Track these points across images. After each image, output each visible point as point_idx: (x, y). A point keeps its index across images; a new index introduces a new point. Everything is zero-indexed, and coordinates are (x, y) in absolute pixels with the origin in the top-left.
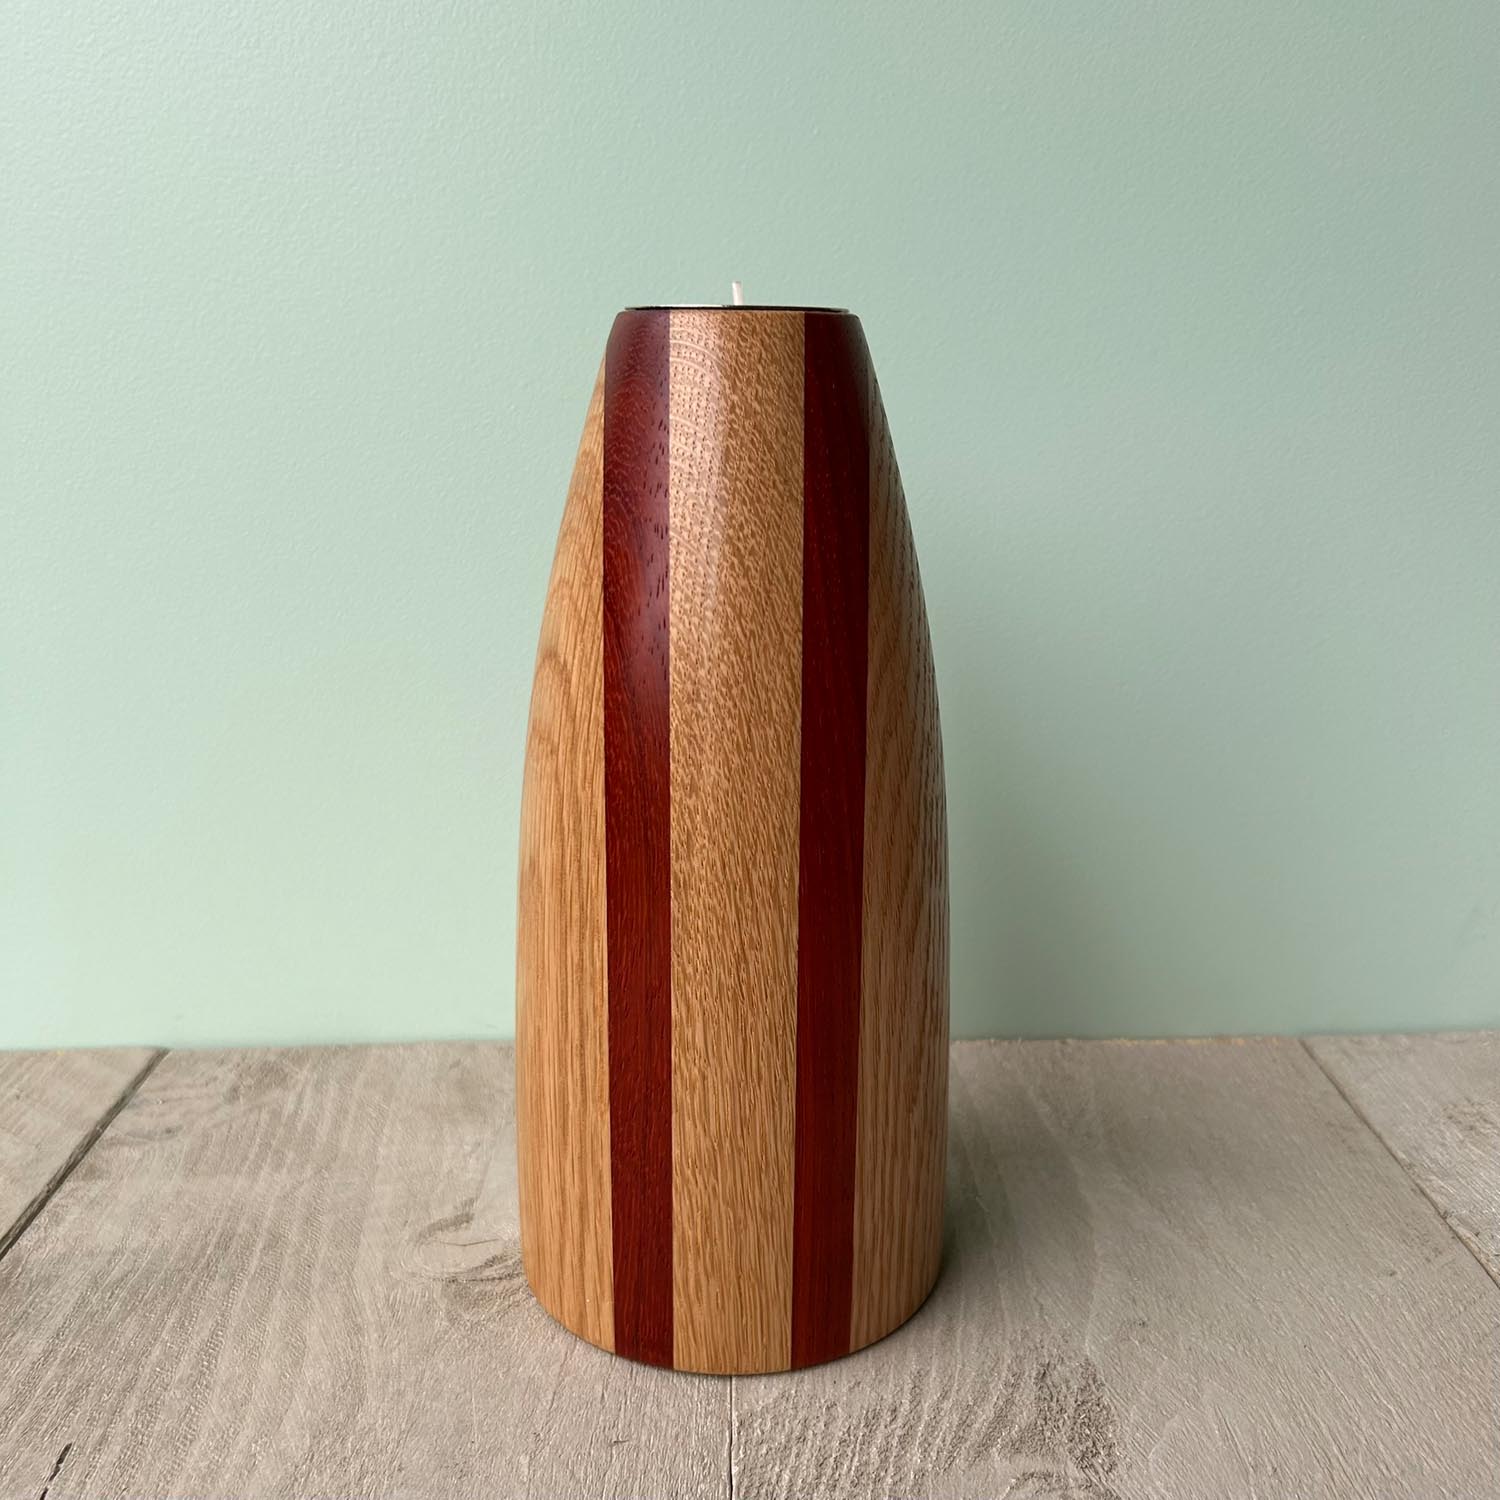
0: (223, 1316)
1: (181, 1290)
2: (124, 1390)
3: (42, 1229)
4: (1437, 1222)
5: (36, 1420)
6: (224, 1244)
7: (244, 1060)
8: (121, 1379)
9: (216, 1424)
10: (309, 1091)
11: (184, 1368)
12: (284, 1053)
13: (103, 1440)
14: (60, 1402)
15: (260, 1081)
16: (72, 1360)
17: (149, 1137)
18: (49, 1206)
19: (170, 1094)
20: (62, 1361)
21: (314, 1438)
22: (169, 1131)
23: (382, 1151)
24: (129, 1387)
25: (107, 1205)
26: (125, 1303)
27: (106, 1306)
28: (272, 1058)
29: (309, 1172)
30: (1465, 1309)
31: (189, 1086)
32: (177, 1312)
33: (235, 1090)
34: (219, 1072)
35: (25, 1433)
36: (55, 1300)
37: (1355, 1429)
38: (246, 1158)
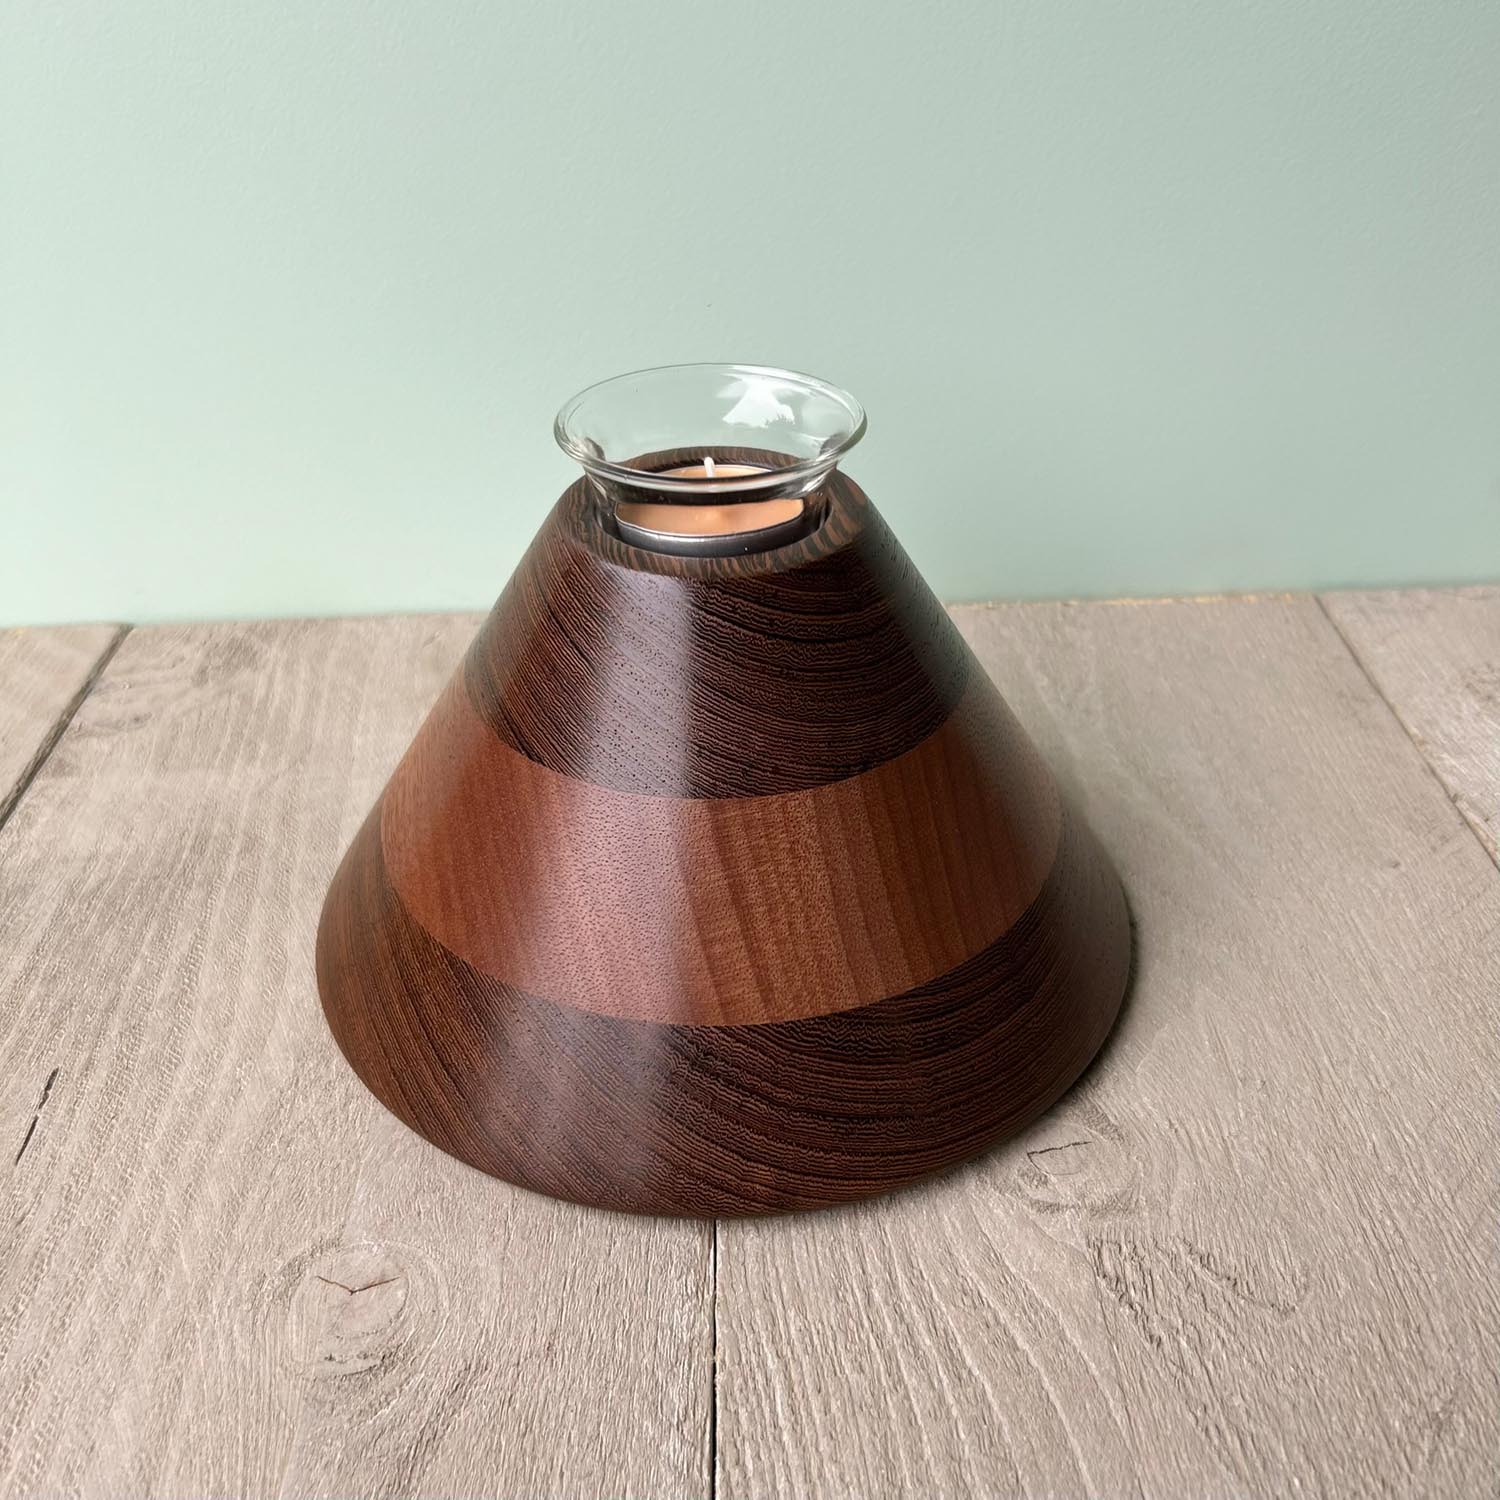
0: (202, 927)
1: (158, 900)
2: (107, 1011)
3: (15, 833)
4: (1446, 806)
5: (21, 1044)
6: (199, 847)
7: (211, 636)
8: (103, 1000)
9: (200, 1047)
10: (279, 674)
11: (164, 987)
12: (252, 628)
13: (89, 1065)
14: (44, 1022)
15: (228, 663)
16: (53, 979)
17: (117, 726)
18: (21, 806)
19: (137, 677)
20: (43, 979)
21: (298, 1061)
22: (137, 720)
23: (358, 740)
24: (112, 1007)
25: (78, 806)
26: (102, 915)
27: (83, 919)
28: (240, 635)
29: (283, 764)
30: (1468, 904)
31: (157, 668)
32: (154, 924)
33: (203, 672)
34: (186, 651)
35: (11, 1058)
36: (32, 912)
37: (1347, 1037)
38: (217, 750)
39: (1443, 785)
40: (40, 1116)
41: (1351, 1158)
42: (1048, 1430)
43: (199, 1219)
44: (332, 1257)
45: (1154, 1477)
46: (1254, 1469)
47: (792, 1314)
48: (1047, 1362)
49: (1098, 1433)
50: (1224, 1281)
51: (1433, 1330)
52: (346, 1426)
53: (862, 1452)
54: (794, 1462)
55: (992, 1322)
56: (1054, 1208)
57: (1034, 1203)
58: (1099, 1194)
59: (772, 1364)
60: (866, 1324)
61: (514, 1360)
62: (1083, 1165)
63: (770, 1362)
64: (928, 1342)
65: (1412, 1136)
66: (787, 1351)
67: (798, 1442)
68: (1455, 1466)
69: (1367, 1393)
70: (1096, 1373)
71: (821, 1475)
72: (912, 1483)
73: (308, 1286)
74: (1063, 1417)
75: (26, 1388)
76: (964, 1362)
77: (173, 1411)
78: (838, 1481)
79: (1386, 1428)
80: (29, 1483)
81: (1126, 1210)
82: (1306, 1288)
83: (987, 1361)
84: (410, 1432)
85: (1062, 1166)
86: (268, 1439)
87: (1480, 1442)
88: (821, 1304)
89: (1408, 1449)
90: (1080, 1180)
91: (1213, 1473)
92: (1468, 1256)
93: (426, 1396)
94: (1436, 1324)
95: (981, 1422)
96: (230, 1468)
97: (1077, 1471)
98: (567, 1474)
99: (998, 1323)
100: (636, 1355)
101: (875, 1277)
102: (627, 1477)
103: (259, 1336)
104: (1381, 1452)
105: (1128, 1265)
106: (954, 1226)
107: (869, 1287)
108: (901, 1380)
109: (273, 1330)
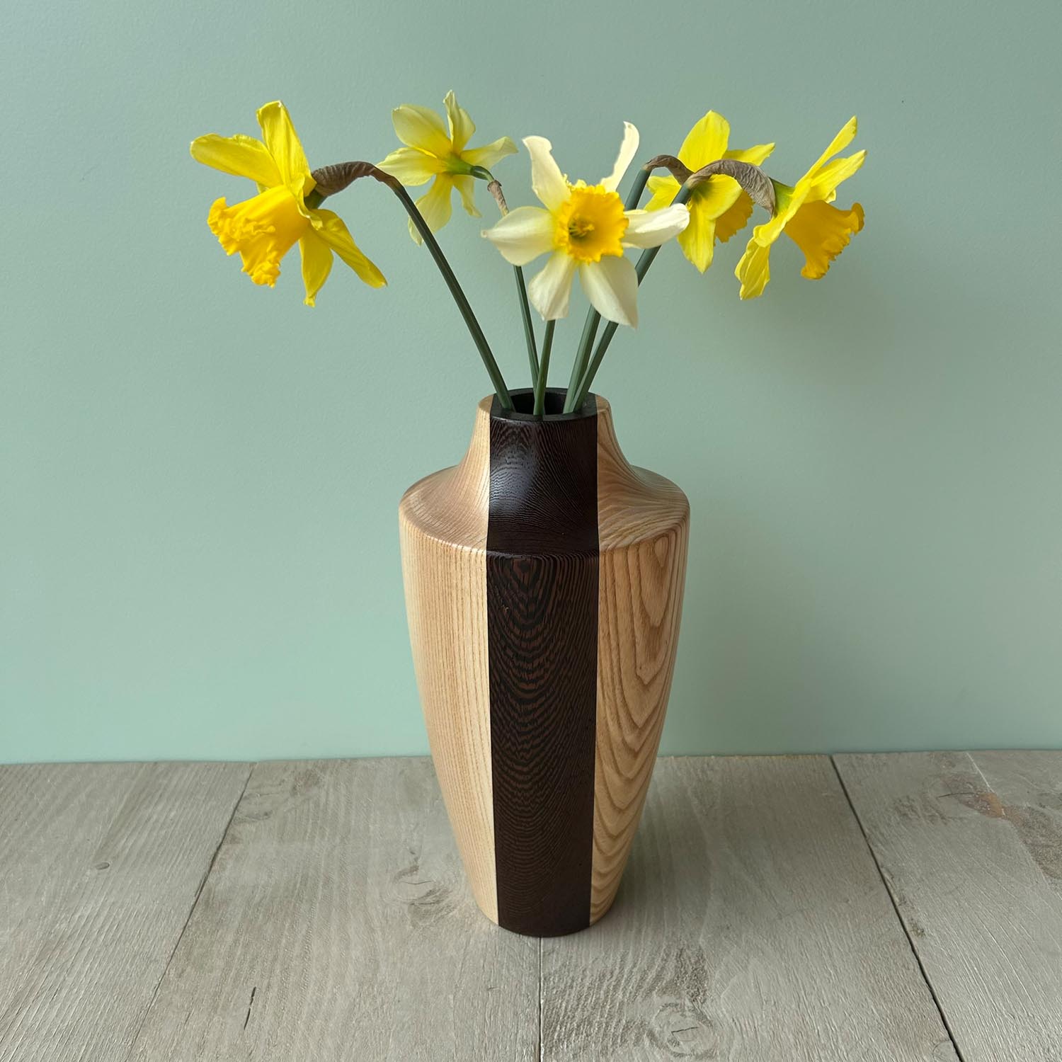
0: (310, 922)
1: (289, 908)
2: (273, 961)
3: (217, 873)
4: (875, 871)
5: (238, 976)
7: (296, 768)
8: (271, 955)
9: (317, 978)
10: (331, 790)
11: (297, 950)
12: (316, 762)
13: (269, 986)
14: (246, 966)
15: (306, 783)
16: (247, 946)
17: (257, 817)
18: (218, 859)
19: (263, 790)
20: (243, 946)
21: (360, 986)
22: (266, 814)
23: (372, 827)
24: (275, 959)
25: (245, 859)
26: (264, 916)
27: (256, 916)
28: (310, 767)
29: (338, 840)
31: (272, 785)
32: (289, 920)
33: (294, 788)
34: (285, 776)
35: (234, 982)
36: (232, 913)
37: (814, 983)
38: (306, 832)
39: (876, 860)
40: (251, 1008)
41: (808, 1036)
56: (681, 1055)
57: (672, 1053)
58: (700, 1050)
62: (694, 1037)
65: (834, 1027)
81: (711, 1057)
85: (686, 1037)
90: (692, 1044)
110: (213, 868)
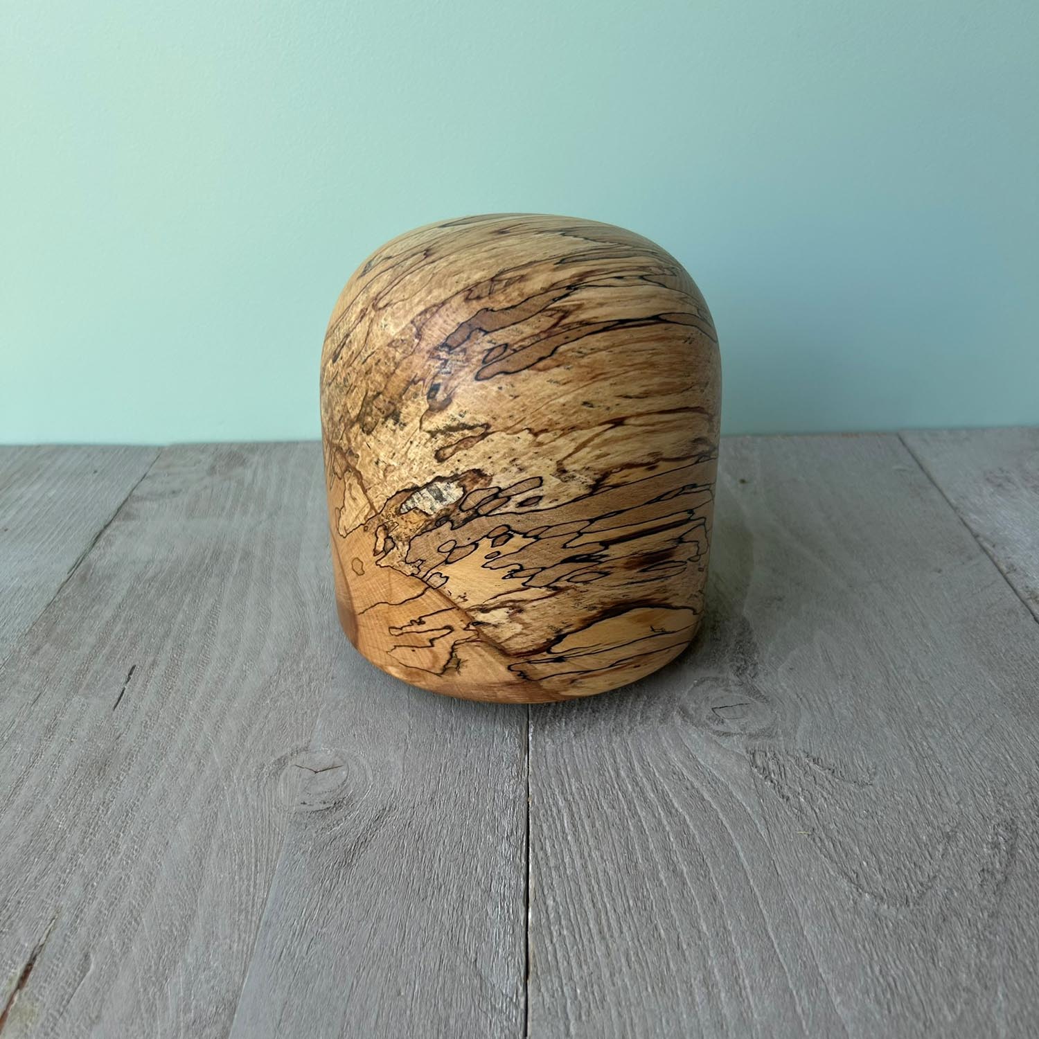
0: (219, 596)
1: (191, 583)
2: (163, 637)
3: (102, 549)
4: (971, 540)
5: (113, 652)
6: (216, 555)
7: (216, 450)
8: (161, 631)
9: (221, 655)
10: (260, 471)
11: (198, 625)
12: (242, 446)
14: (125, 642)
15: (228, 464)
16: (130, 621)
17: (162, 495)
18: (105, 535)
19: (172, 470)
20: (124, 621)
21: (280, 662)
22: (174, 492)
23: (309, 504)
25: (140, 535)
26: (158, 590)
27: (147, 591)
28: (235, 449)
29: (264, 515)
32: (190, 595)
33: (213, 468)
34: (202, 457)
35: (107, 659)
36: (115, 588)
37: (905, 655)
38: (224, 508)
39: (971, 530)
40: (127, 687)
42: (722, 838)
43: (223, 737)
44: (303, 756)
45: (783, 861)
46: (839, 856)
47: (573, 780)
48: (723, 807)
49: (751, 839)
50: (827, 771)
51: (947, 794)
52: (314, 835)
53: (614, 845)
54: (574, 849)
55: (690, 787)
56: (727, 734)
57: (715, 732)
58: (754, 728)
59: (561, 803)
60: (616, 786)
61: (412, 805)
62: (744, 714)
63: (560, 803)
64: (652, 795)
65: (941, 703)
66: (570, 798)
67: (577, 840)
68: (958, 858)
69: (908, 823)
70: (750, 812)
71: (589, 856)
72: (642, 860)
73: (290, 770)
74: (730, 832)
75: (127, 815)
76: (673, 805)
77: (213, 827)
78: (600, 859)
79: (918, 839)
80: (132, 860)
81: (770, 736)
82: (875, 774)
83: (687, 806)
84: (351, 838)
85: (732, 714)
86: (269, 840)
87: (972, 847)
88: (590, 777)
89: (930, 849)
90: (743, 721)
91: (817, 859)
92: (970, 759)
93: (360, 822)
94: (950, 791)
95: (683, 834)
96: (248, 854)
97: (738, 856)
98: (443, 859)
99: (693, 787)
100: (483, 804)
101: (621, 764)
102: (478, 861)
103: (262, 793)
104: (914, 850)
105: (770, 763)
106: (668, 742)
107: (618, 769)
108: (636, 813)
109: (270, 790)
110: (97, 545)
